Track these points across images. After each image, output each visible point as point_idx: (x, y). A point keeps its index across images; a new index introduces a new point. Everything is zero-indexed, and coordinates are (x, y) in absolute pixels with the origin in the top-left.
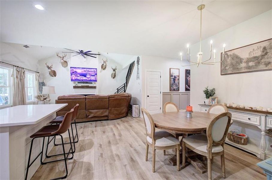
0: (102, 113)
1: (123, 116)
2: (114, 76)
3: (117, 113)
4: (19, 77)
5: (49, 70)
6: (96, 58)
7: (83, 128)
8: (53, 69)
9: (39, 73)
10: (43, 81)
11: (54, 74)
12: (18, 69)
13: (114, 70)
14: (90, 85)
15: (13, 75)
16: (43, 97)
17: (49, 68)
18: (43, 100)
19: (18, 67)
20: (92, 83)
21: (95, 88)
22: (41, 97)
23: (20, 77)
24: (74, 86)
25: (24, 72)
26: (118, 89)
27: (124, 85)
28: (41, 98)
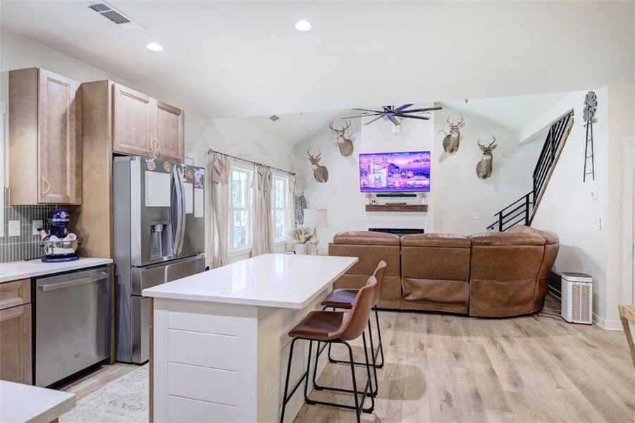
0: (449, 292)
1: (521, 313)
2: (486, 171)
3: (499, 296)
4: (262, 187)
5: (315, 167)
6: (427, 119)
7: (393, 327)
8: (321, 163)
9: (294, 174)
10: (303, 193)
11: (322, 174)
12: (260, 171)
13: (487, 151)
14: (409, 201)
15: (253, 185)
16: (305, 234)
17: (314, 161)
18: (305, 243)
19: (260, 165)
20: (415, 196)
21: (423, 211)
22: (301, 233)
23: (265, 187)
24: (367, 206)
25: (269, 177)
26: (501, 213)
27: (524, 201)
28: (301, 237)
